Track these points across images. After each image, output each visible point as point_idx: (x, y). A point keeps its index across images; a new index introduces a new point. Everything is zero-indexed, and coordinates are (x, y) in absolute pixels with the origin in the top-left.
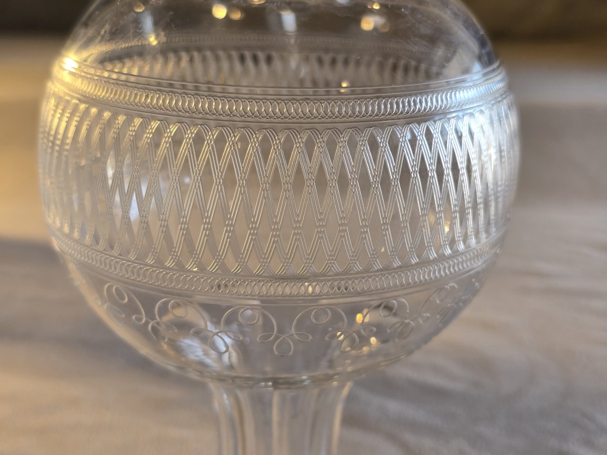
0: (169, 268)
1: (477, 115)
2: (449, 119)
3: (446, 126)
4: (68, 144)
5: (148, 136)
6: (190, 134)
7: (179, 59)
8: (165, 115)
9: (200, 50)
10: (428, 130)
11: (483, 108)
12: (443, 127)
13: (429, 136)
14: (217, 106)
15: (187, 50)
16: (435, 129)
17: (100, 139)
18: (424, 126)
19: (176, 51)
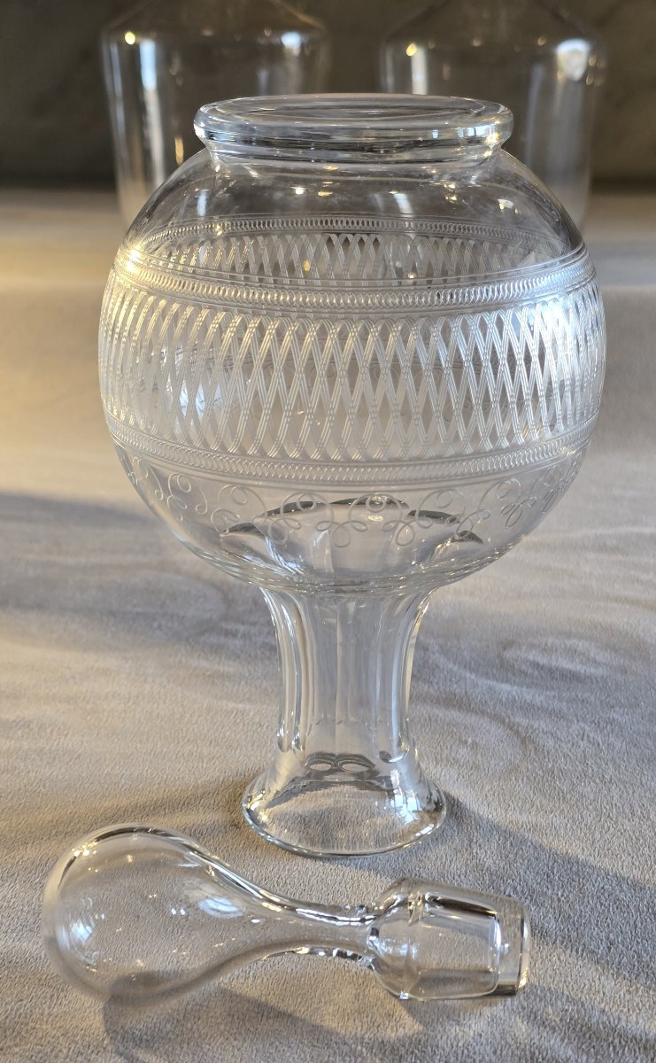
0: (232, 454)
1: (551, 303)
2: (522, 307)
3: (518, 315)
4: (136, 335)
5: (212, 328)
6: (253, 324)
7: (243, 244)
8: (228, 306)
9: (266, 235)
10: (499, 319)
11: (556, 296)
12: (514, 316)
13: (500, 324)
14: (278, 297)
15: (252, 236)
16: (507, 317)
17: (168, 330)
18: (494, 315)
19: (240, 238)
